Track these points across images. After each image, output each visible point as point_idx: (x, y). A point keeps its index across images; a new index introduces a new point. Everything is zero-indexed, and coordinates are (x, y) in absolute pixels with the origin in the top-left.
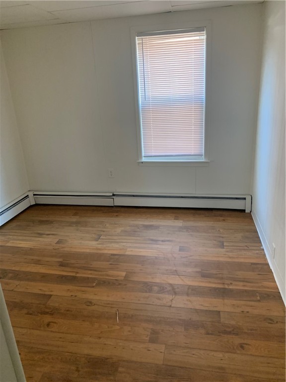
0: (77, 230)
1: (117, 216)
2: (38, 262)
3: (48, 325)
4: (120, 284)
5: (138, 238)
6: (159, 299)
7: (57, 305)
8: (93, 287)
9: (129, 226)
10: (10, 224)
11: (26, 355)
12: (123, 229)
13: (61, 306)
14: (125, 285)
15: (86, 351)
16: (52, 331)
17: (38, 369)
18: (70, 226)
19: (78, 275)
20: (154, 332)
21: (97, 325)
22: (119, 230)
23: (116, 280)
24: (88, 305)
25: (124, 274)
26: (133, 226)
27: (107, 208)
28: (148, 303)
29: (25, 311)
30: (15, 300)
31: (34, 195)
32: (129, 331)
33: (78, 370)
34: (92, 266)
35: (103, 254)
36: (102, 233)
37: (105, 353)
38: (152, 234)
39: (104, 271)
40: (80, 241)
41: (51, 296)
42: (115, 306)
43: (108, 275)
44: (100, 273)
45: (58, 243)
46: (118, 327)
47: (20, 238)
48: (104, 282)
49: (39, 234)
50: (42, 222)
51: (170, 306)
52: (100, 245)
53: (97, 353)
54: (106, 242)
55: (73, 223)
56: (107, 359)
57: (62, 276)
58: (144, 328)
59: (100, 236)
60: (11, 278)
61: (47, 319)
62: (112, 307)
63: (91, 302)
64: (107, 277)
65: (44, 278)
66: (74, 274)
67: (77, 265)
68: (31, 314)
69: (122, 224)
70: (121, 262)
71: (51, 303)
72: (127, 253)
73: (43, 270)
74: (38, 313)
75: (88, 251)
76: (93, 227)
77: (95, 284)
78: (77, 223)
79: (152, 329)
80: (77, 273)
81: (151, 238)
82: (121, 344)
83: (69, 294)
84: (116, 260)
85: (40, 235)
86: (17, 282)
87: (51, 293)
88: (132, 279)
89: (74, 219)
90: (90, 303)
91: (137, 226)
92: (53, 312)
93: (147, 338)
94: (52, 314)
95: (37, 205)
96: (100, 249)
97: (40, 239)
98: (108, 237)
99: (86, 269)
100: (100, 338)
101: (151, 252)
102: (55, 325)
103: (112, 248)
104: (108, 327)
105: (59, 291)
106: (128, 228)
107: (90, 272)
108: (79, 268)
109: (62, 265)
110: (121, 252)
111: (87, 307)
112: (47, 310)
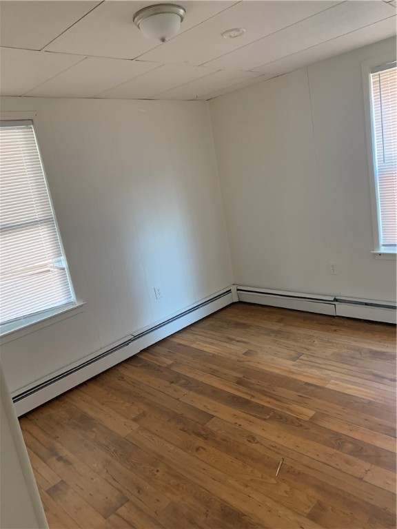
0: (275, 341)
1: (335, 331)
2: (214, 373)
3: (197, 449)
4: (300, 427)
5: (354, 368)
6: (347, 462)
7: (215, 429)
8: (265, 419)
9: (348, 349)
10: (204, 322)
11: (163, 475)
12: (336, 350)
13: (219, 432)
14: (307, 428)
15: (224, 496)
16: (198, 458)
17: (169, 495)
18: (268, 335)
19: (252, 400)
20: (320, 506)
21: (249, 469)
22: (329, 352)
23: (298, 418)
25: (311, 413)
26: (353, 350)
27: (326, 318)
28: (327, 462)
29: (181, 426)
30: (176, 411)
31: (238, 290)
32: (286, 492)
33: (206, 515)
34: (274, 392)
35: (296, 380)
36: (305, 351)
37: (245, 508)
38: (377, 366)
39: (286, 403)
40: (272, 357)
41: (213, 416)
42: (281, 452)
43: (288, 409)
44: (281, 404)
45: (245, 354)
46: (273, 481)
47: (208, 340)
48: (281, 417)
49: (229, 338)
50: (238, 325)
51: (361, 479)
52: (295, 368)
53: (235, 503)
54: (305, 364)
55: (273, 331)
56: (245, 515)
57: (234, 397)
58: (308, 496)
59: (300, 355)
60: (182, 385)
61: (199, 442)
62: (277, 453)
63: (254, 439)
64: (287, 412)
65: (215, 394)
66: (248, 398)
67: (258, 387)
68: (185, 431)
69: (338, 344)
70: (315, 397)
71: (209, 425)
72: (328, 386)
73: (216, 383)
74: (193, 432)
75: (277, 371)
76: (295, 341)
77: (268, 416)
78: (278, 333)
79: (318, 501)
80: (253, 397)
81: (375, 371)
82: (268, 504)
83: (233, 420)
84: (308, 391)
85: (230, 340)
86: (185, 391)
87: (215, 414)
88: (319, 423)
89: (277, 327)
90: (252, 438)
91: (359, 350)
92: (208, 436)
93: (307, 511)
94: (206, 439)
95: (240, 302)
96: (293, 373)
97: (228, 345)
98: (311, 359)
99: (265, 395)
100: (247, 486)
101: (366, 392)
102: (204, 452)
103: (310, 374)
104: (262, 478)
105: (225, 414)
106: (344, 351)
107: (269, 399)
108: (258, 391)
109: (240, 382)
110: (320, 384)
111: (248, 442)
112: (203, 432)
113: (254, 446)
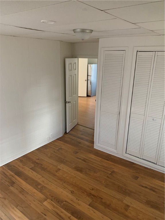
4: (52, 197)
7: (87, 198)
8: (66, 201)
13: (85, 196)
14: (50, 195)
16: (92, 186)
23: (52, 200)
24: (73, 191)
25: (45, 203)
43: (54, 206)
46: (67, 178)
48: (59, 202)
61: (93, 192)
62: (64, 186)
63: (71, 192)
68: (100, 198)
71: (90, 200)
74: (97, 197)
77: (64, 203)
83: (80, 202)
87: (89, 207)
90: (72, 192)
92: (90, 195)
102: (90, 188)
104: (70, 179)
111: (74, 191)
112: (92, 197)
113: (72, 189)
